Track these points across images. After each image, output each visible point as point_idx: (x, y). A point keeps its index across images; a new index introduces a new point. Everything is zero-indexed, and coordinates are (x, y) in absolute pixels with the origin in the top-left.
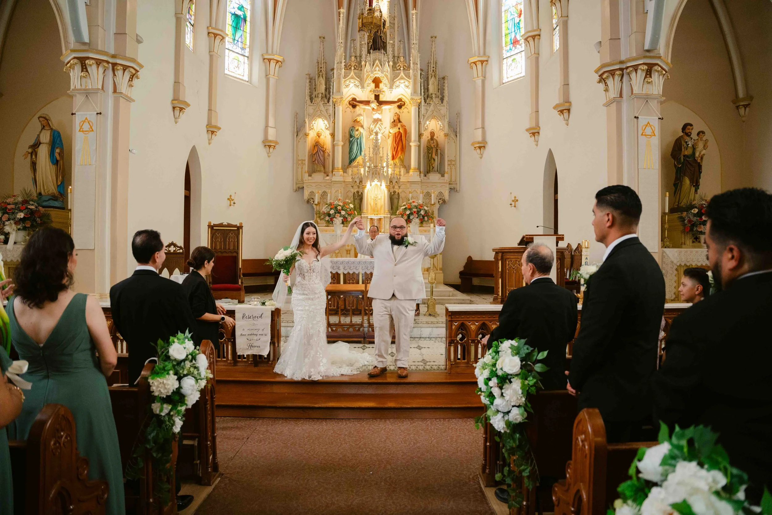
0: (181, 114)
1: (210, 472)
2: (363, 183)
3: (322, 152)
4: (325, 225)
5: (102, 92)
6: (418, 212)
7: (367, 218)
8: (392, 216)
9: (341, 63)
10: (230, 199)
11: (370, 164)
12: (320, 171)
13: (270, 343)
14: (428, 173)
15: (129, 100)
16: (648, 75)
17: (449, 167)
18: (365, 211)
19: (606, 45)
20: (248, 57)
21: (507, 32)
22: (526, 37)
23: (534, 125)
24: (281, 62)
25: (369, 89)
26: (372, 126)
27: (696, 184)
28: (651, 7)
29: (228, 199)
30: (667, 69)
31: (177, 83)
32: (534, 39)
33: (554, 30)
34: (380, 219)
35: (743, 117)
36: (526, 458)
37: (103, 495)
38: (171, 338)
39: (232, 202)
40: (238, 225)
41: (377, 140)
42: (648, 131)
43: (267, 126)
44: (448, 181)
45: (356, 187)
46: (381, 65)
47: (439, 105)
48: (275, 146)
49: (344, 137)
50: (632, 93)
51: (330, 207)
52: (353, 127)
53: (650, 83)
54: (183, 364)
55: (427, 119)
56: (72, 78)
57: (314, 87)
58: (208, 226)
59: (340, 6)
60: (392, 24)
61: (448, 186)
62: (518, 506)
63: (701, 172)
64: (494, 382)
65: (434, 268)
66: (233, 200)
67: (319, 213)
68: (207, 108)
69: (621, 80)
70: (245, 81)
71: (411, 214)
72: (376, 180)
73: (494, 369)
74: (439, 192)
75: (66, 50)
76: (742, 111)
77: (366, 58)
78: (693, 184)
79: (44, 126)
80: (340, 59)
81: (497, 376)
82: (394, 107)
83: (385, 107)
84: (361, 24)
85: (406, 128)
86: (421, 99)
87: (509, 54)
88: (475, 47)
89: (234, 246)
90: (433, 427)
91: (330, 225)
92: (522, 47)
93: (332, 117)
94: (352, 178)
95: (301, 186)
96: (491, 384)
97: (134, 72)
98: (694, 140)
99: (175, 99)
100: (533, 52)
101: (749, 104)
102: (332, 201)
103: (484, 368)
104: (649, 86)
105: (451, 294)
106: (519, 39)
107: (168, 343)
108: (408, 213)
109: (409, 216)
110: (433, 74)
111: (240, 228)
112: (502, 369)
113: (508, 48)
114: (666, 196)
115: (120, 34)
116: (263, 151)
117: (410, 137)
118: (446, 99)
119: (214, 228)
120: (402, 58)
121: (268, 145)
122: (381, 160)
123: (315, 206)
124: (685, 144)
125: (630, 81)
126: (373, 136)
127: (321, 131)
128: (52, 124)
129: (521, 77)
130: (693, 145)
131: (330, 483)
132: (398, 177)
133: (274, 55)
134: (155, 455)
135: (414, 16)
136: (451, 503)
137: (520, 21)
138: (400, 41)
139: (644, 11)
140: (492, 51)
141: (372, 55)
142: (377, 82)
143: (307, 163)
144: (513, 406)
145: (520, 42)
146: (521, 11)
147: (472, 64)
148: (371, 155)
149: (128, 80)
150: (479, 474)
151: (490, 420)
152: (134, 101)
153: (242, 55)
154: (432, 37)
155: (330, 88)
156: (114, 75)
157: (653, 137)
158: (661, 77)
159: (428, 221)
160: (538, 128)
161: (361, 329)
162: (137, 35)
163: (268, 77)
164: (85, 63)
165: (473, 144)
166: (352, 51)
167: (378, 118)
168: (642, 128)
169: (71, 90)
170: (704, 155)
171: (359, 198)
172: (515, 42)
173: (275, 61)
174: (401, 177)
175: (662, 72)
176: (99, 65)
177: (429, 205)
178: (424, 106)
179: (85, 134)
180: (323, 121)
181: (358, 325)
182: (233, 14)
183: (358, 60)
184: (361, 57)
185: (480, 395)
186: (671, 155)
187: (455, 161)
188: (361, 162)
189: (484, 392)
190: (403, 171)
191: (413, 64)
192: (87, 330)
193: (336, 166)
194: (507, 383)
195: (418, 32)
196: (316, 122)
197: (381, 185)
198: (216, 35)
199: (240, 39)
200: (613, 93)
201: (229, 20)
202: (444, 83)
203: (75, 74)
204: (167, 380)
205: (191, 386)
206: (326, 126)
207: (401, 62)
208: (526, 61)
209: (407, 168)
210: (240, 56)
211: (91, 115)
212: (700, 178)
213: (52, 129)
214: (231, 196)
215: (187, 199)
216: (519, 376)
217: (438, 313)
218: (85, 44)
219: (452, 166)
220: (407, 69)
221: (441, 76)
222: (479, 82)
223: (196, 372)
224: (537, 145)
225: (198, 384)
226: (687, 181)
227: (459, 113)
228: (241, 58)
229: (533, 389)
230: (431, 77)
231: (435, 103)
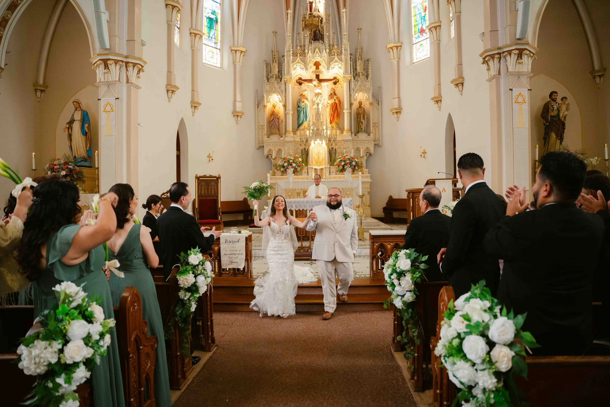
0: (173, 95)
1: (210, 343)
2: (309, 142)
3: (277, 119)
4: (280, 174)
5: (118, 83)
6: (350, 163)
7: (312, 168)
8: (331, 167)
9: (290, 51)
10: (209, 156)
11: (313, 128)
12: (276, 134)
13: (245, 260)
14: (357, 133)
15: (138, 87)
16: (519, 57)
17: (374, 128)
18: (310, 163)
19: (488, 35)
20: (220, 49)
21: (416, 23)
22: (430, 27)
23: (437, 95)
24: (244, 52)
25: (311, 70)
26: (314, 99)
27: (561, 137)
28: (520, 6)
29: (208, 156)
30: (534, 52)
31: (169, 72)
32: (436, 29)
33: (451, 22)
34: (322, 169)
35: (599, 84)
36: (416, 325)
37: (154, 345)
38: (189, 252)
39: (211, 159)
40: (217, 176)
41: (318, 109)
42: (520, 99)
43: (235, 101)
44: (373, 139)
45: (303, 145)
46: (320, 52)
47: (365, 81)
48: (241, 116)
49: (293, 107)
50: (508, 72)
51: (284, 161)
52: (300, 100)
53: (521, 63)
54: (197, 267)
55: (356, 92)
56: (97, 74)
57: (270, 70)
58: (195, 177)
59: (287, 8)
60: (328, 20)
61: (373, 143)
62: (412, 357)
63: (565, 128)
64: (394, 276)
65: (363, 205)
66: (211, 157)
67: (276, 166)
68: (191, 89)
69: (499, 62)
70: (218, 67)
71: (345, 164)
72: (318, 140)
73: (395, 268)
74: (366, 147)
75: (94, 54)
76: (598, 80)
77: (308, 47)
78: (558, 137)
79: (76, 108)
80: (289, 48)
81: (396, 272)
82: (330, 83)
83: (324, 84)
84: (304, 25)
85: (340, 99)
86: (351, 77)
87: (417, 41)
88: (391, 36)
89: (215, 191)
90: (360, 316)
91: (285, 174)
92: (427, 35)
93: (284, 93)
94: (300, 138)
95: (262, 145)
96: (392, 277)
97: (140, 67)
98: (559, 104)
99: (168, 84)
100: (435, 39)
101: (603, 75)
102: (285, 156)
103: (388, 268)
104: (520, 65)
105: (376, 224)
106: (425, 29)
107: (188, 255)
108: (343, 164)
109: (343, 166)
110: (360, 57)
111: (218, 178)
112: (399, 267)
113: (417, 36)
114: (536, 147)
115: (131, 40)
116: (232, 120)
117: (343, 105)
118: (370, 76)
119: (200, 179)
120: (336, 46)
121: (237, 115)
122: (322, 125)
123: (272, 160)
124: (551, 107)
125: (506, 62)
126: (315, 106)
127: (275, 103)
128: (82, 106)
129: (427, 58)
130: (558, 108)
131: (290, 350)
132: (335, 137)
133: (239, 47)
134: (180, 325)
135: (344, 14)
136: (371, 360)
137: (425, 15)
138: (334, 33)
139: (516, 9)
140: (404, 39)
141: (313, 45)
142: (317, 65)
143: (266, 129)
144: (407, 291)
145: (426, 31)
146: (426, 7)
147: (389, 49)
148: (314, 121)
149: (136, 73)
150: (391, 344)
151: (393, 301)
152: (140, 88)
153: (215, 48)
154: (358, 29)
155: (281, 71)
156: (127, 70)
157: (524, 104)
158: (530, 58)
159: (358, 169)
160: (440, 97)
161: (309, 250)
162: (142, 40)
163: (235, 63)
164: (107, 63)
165: (391, 111)
166: (298, 42)
167: (319, 93)
168: (516, 97)
169: (97, 82)
170: (566, 115)
171: (306, 153)
172: (422, 31)
173: (240, 52)
174: (337, 137)
175: (530, 54)
176: (117, 64)
177: (359, 158)
178: (353, 82)
179: (108, 113)
180: (277, 95)
181: (307, 247)
182: (207, 18)
183: (303, 48)
184: (304, 46)
185: (387, 286)
186: (541, 116)
187: (378, 123)
188: (307, 126)
189: (389, 283)
190: (338, 132)
191: (345, 50)
192: (141, 246)
193: (288, 130)
194: (402, 276)
195: (348, 26)
196: (272, 97)
197: (322, 143)
198: (196, 35)
199: (213, 36)
200: (493, 72)
201: (205, 22)
202: (368, 64)
203: (100, 72)
204: (188, 277)
205: (202, 281)
206: (280, 99)
207: (335, 49)
208: (430, 45)
209: (342, 130)
210: (214, 49)
211: (112, 100)
212: (564, 133)
213: (82, 110)
214: (210, 154)
215: (178, 157)
216: (410, 272)
217: (366, 238)
218: (107, 49)
219: (376, 127)
220: (339, 54)
221: (366, 59)
222: (395, 62)
223: (205, 273)
224: (440, 110)
225: (206, 281)
226: (553, 135)
227: (380, 87)
228: (215, 50)
229: (419, 279)
230: (359, 60)
231: (362, 80)
